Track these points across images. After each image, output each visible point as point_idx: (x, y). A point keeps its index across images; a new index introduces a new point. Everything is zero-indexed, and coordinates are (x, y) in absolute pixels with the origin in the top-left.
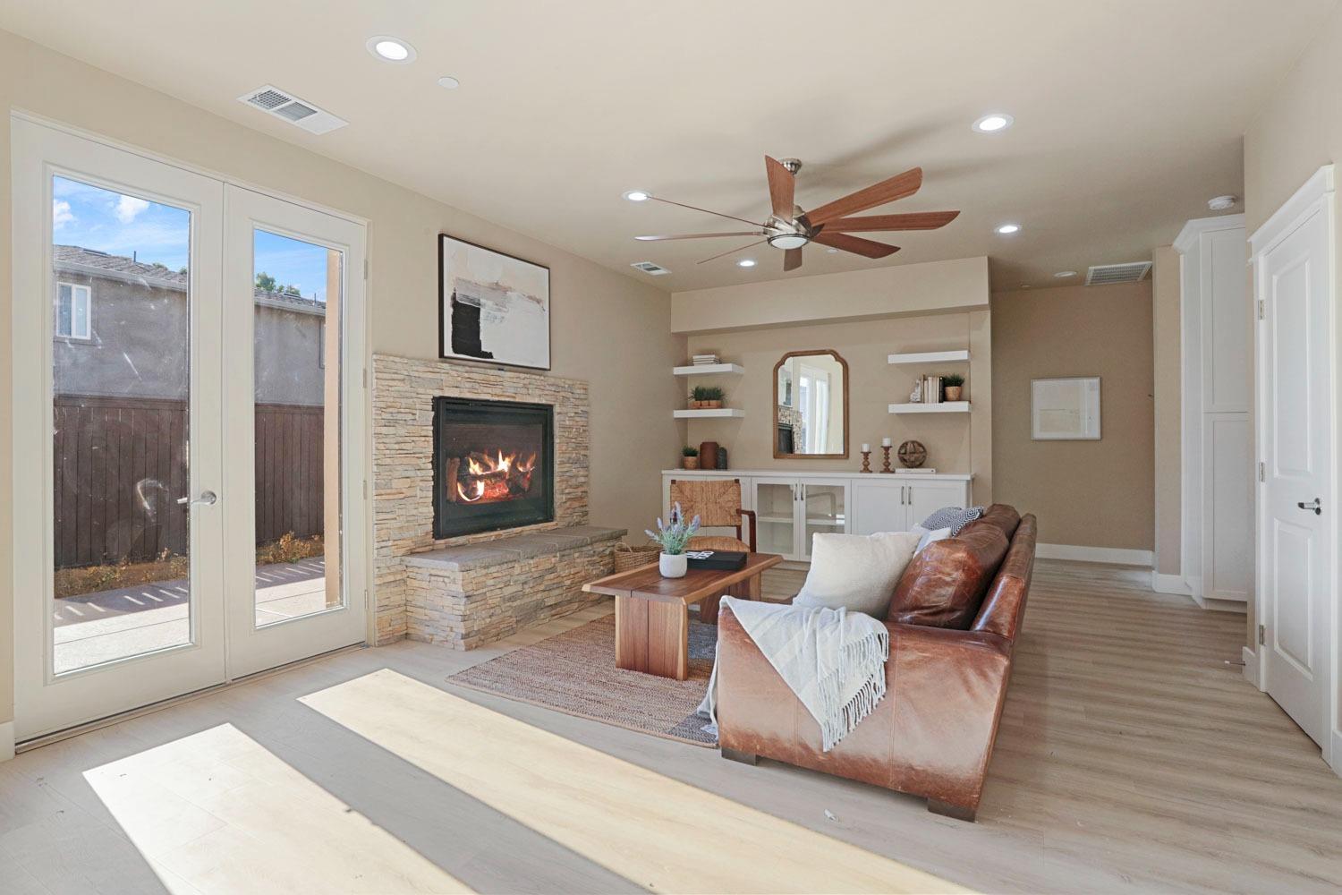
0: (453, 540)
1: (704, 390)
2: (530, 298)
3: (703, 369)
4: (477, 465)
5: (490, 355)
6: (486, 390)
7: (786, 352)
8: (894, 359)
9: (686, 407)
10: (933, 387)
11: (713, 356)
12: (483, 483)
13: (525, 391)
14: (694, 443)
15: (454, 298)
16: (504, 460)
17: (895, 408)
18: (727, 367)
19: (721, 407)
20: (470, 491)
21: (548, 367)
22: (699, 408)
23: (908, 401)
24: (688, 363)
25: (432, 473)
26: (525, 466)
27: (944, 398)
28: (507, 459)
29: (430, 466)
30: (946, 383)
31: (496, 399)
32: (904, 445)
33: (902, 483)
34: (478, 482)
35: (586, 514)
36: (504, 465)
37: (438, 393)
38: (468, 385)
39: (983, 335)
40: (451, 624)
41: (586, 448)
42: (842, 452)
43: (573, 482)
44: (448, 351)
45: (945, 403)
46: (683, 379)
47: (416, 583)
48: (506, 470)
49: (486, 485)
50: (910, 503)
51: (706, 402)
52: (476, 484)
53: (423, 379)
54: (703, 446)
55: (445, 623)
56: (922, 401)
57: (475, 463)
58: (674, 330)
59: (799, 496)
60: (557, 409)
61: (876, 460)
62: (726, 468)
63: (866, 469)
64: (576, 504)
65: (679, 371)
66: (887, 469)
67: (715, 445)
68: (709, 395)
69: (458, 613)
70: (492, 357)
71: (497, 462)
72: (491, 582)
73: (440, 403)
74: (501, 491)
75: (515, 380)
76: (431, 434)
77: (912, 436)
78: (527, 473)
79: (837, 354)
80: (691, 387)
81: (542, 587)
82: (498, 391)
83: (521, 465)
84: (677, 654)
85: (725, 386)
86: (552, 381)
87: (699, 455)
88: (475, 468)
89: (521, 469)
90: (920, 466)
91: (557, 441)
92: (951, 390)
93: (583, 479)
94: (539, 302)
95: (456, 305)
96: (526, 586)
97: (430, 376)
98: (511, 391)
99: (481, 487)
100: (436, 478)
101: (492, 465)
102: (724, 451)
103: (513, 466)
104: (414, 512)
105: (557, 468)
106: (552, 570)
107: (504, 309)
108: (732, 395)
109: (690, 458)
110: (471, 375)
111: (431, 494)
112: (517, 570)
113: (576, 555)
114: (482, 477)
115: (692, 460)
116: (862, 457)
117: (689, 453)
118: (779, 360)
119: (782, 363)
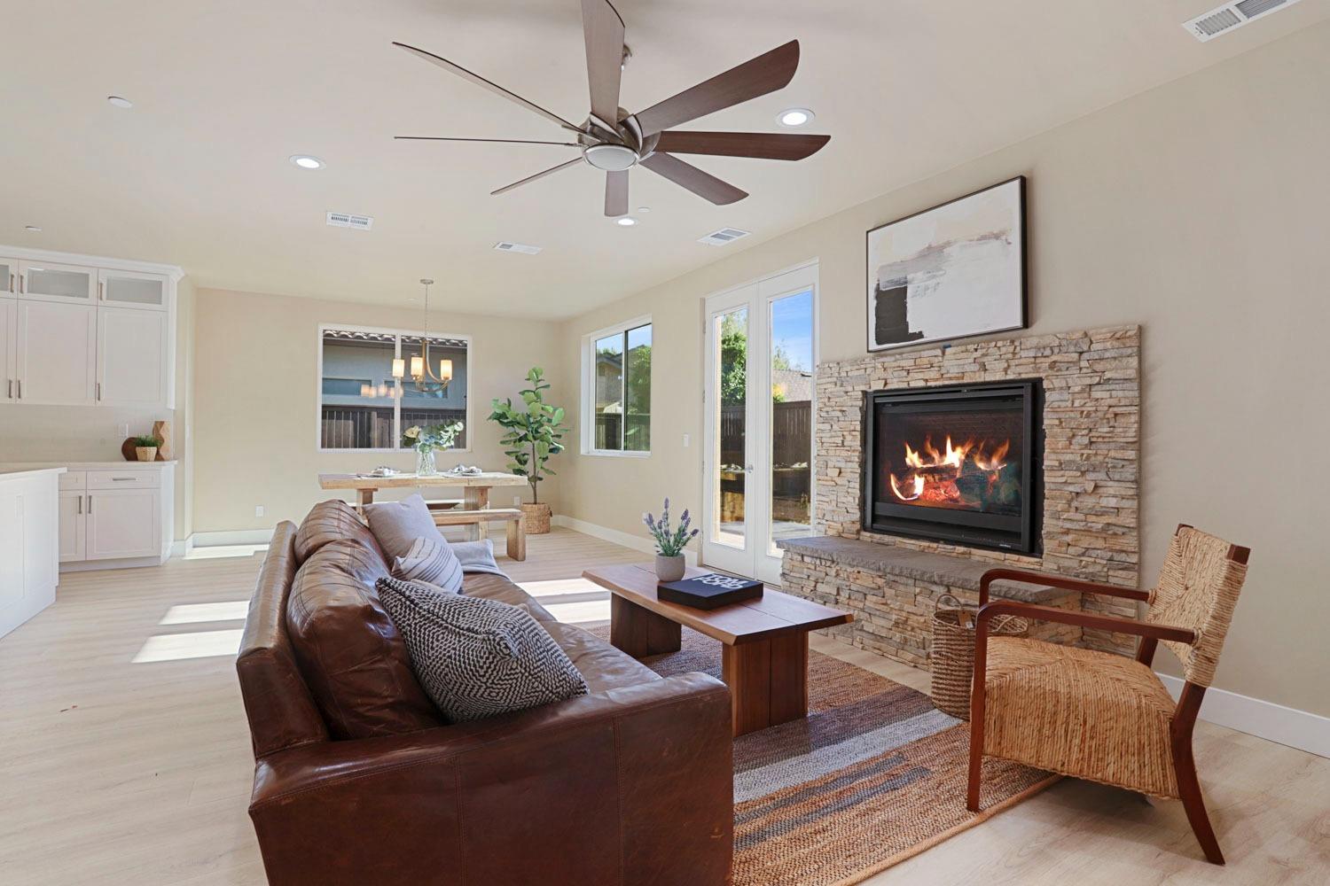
2: (983, 238)
4: (916, 454)
5: (920, 335)
6: (917, 376)
12: (923, 479)
13: (976, 367)
15: (878, 289)
16: (954, 449)
20: (906, 488)
21: (1019, 325)
25: (858, 465)
26: (987, 462)
28: (959, 450)
29: (857, 459)
34: (916, 477)
36: (954, 457)
37: (864, 388)
38: (896, 374)
44: (872, 346)
48: (957, 465)
49: (927, 483)
52: (913, 479)
57: (913, 452)
70: (924, 335)
71: (943, 453)
73: (868, 398)
75: (962, 355)
78: (992, 472)
82: (935, 375)
83: (981, 460)
88: (913, 459)
89: (981, 466)
94: (997, 237)
95: (879, 295)
98: (954, 371)
99: (919, 484)
101: (936, 455)
103: (967, 462)
104: (844, 500)
105: (1050, 477)
107: (941, 273)
111: (857, 486)
114: (922, 471)
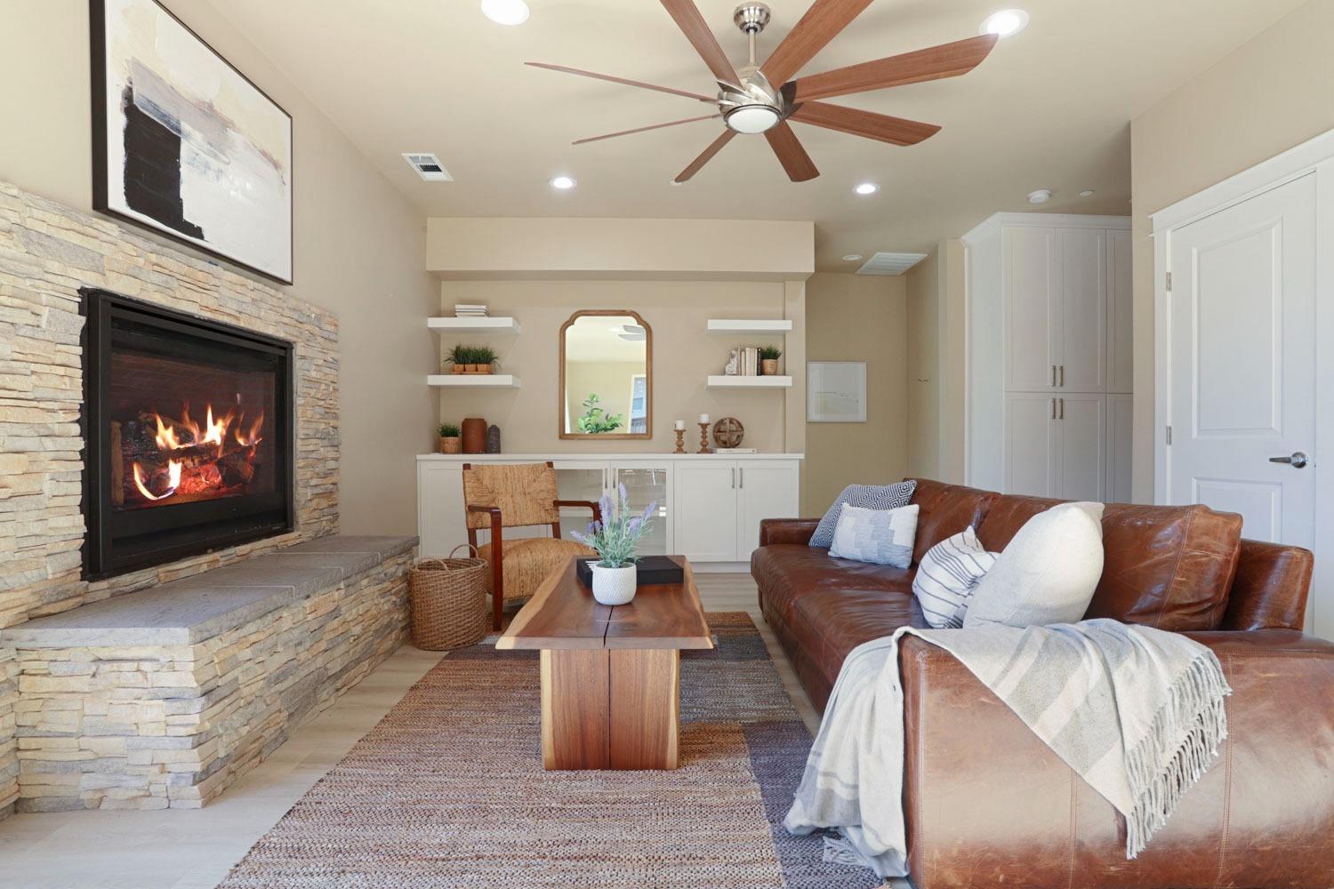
0: (126, 579)
1: (469, 350)
2: (264, 154)
3: (468, 323)
4: (170, 430)
5: (197, 232)
6: (189, 295)
7: (576, 310)
8: (714, 325)
9: (439, 372)
10: (751, 358)
11: (484, 307)
12: (179, 466)
13: (251, 310)
14: (454, 418)
15: (128, 96)
16: (215, 423)
17: (714, 381)
18: (506, 322)
19: (490, 373)
20: (156, 483)
21: (288, 279)
22: (461, 374)
23: (724, 373)
24: (452, 314)
25: (80, 444)
26: (247, 436)
27: (761, 372)
28: (220, 423)
29: (76, 429)
30: (766, 355)
31: (207, 315)
32: (721, 422)
33: (733, 464)
34: (171, 464)
35: (336, 516)
36: (215, 432)
37: (93, 281)
38: (156, 278)
39: (798, 305)
40: (163, 757)
41: (336, 417)
42: (645, 432)
43: (320, 468)
44: (117, 198)
45: (763, 377)
46: (436, 334)
47: (49, 684)
48: (219, 442)
49: (185, 470)
50: (741, 486)
51: (471, 366)
52: (167, 466)
53: (60, 243)
54: (467, 423)
55: (146, 757)
56: (739, 373)
57: (166, 427)
58: (433, 265)
59: (610, 484)
60: (299, 350)
61: (692, 437)
62: (498, 452)
63: (680, 450)
64: (324, 503)
65: (434, 323)
66: (705, 450)
67: (482, 422)
68: (473, 358)
69: (182, 731)
70: (201, 237)
71: (203, 428)
72: (247, 653)
73: (93, 302)
74: (208, 480)
75: (239, 289)
76: (78, 362)
77: (727, 412)
78: (250, 448)
79: (639, 317)
80: (447, 348)
81: (323, 645)
82: (211, 303)
83: (241, 434)
84: (666, 730)
85: (495, 347)
86: (293, 303)
87: (460, 435)
88: (166, 437)
89: (241, 441)
90: (735, 446)
91: (299, 401)
92: (768, 363)
93: (332, 464)
94: (276, 165)
95: (131, 110)
96: (301, 649)
97: (75, 239)
98: (231, 307)
99: (175, 472)
100: (88, 455)
101: (195, 431)
102: (495, 430)
103: (229, 438)
104: (37, 528)
105: (299, 446)
106: (335, 613)
107: (223, 157)
108: (505, 357)
109: (451, 439)
110: (164, 261)
111: (77, 488)
112: (286, 623)
113: (365, 582)
114: (177, 455)
115: (451, 441)
116: (676, 435)
117: (448, 432)
118: (568, 319)
119: (571, 322)
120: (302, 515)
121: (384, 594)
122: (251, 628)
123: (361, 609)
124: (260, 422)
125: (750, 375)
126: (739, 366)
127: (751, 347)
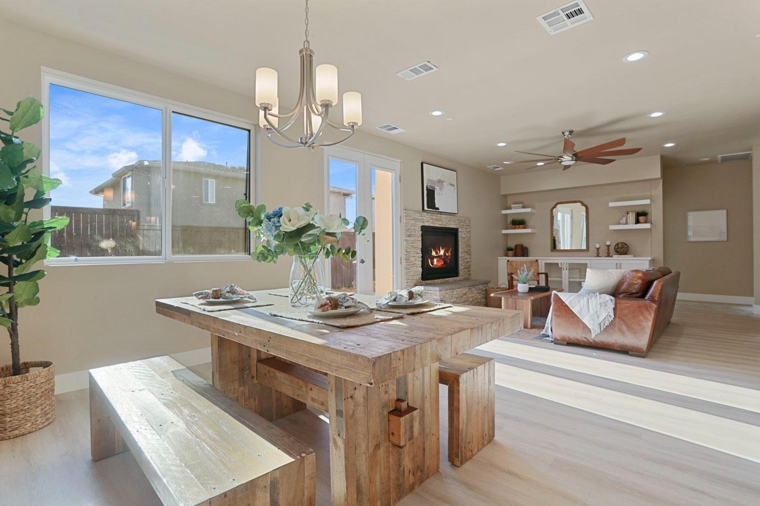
0: (427, 281)
1: (516, 220)
2: (451, 184)
3: (516, 211)
5: (438, 209)
6: (437, 223)
7: (557, 202)
8: (611, 204)
9: (507, 229)
10: (632, 217)
11: (521, 205)
13: (449, 223)
14: (512, 244)
17: (612, 227)
18: (529, 210)
19: (525, 228)
20: (432, 263)
21: (457, 212)
22: (514, 229)
23: (619, 224)
24: (510, 208)
25: (421, 255)
26: (448, 253)
27: (637, 222)
28: (443, 250)
29: (421, 252)
30: (638, 215)
31: (440, 226)
32: (617, 244)
33: (617, 262)
34: (435, 259)
35: (470, 274)
36: (442, 252)
37: (422, 224)
38: (432, 221)
39: (659, 191)
41: (470, 246)
42: (585, 248)
43: (466, 260)
44: (426, 208)
45: (638, 225)
46: (506, 215)
48: (443, 254)
49: (437, 260)
51: (518, 226)
53: (418, 219)
54: (516, 246)
56: (626, 223)
57: (434, 251)
58: (503, 193)
59: (565, 268)
60: (460, 230)
61: (603, 250)
62: (527, 256)
63: (598, 256)
64: (467, 270)
65: (504, 212)
66: (609, 255)
67: (522, 246)
68: (519, 223)
71: (440, 252)
72: (447, 296)
73: (424, 228)
74: (441, 263)
75: (446, 218)
76: (421, 240)
77: (621, 240)
78: (449, 256)
79: (583, 202)
80: (510, 219)
81: (462, 301)
82: (441, 223)
85: (526, 218)
86: (458, 218)
87: (514, 250)
88: (434, 253)
89: (447, 254)
90: (625, 254)
91: (460, 243)
92: (641, 218)
93: (469, 260)
94: (453, 185)
95: (428, 190)
96: (458, 299)
97: (420, 217)
98: (444, 223)
99: (435, 261)
100: (422, 257)
101: (438, 252)
102: (526, 249)
103: (445, 254)
104: (416, 270)
105: (460, 255)
106: (465, 294)
107: (443, 190)
108: (530, 223)
109: (510, 252)
110: (433, 217)
111: (421, 263)
112: (455, 293)
113: (473, 289)
114: (436, 257)
115: (511, 252)
116: (596, 250)
117: (509, 249)
118: (553, 206)
119: (555, 207)
120: (461, 273)
121: (479, 293)
122: (448, 291)
123: (472, 295)
124: (450, 250)
125: (632, 224)
126: (627, 220)
127: (632, 212)
